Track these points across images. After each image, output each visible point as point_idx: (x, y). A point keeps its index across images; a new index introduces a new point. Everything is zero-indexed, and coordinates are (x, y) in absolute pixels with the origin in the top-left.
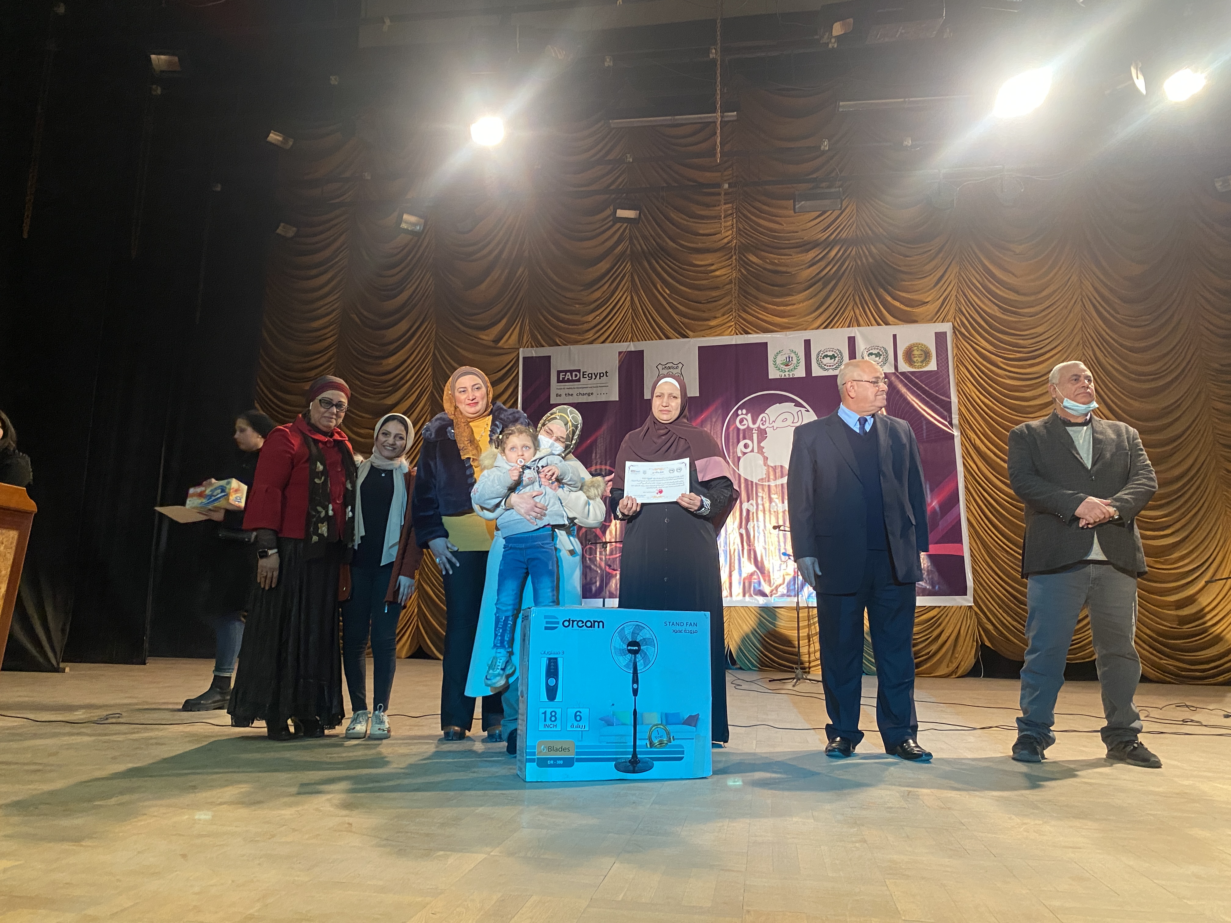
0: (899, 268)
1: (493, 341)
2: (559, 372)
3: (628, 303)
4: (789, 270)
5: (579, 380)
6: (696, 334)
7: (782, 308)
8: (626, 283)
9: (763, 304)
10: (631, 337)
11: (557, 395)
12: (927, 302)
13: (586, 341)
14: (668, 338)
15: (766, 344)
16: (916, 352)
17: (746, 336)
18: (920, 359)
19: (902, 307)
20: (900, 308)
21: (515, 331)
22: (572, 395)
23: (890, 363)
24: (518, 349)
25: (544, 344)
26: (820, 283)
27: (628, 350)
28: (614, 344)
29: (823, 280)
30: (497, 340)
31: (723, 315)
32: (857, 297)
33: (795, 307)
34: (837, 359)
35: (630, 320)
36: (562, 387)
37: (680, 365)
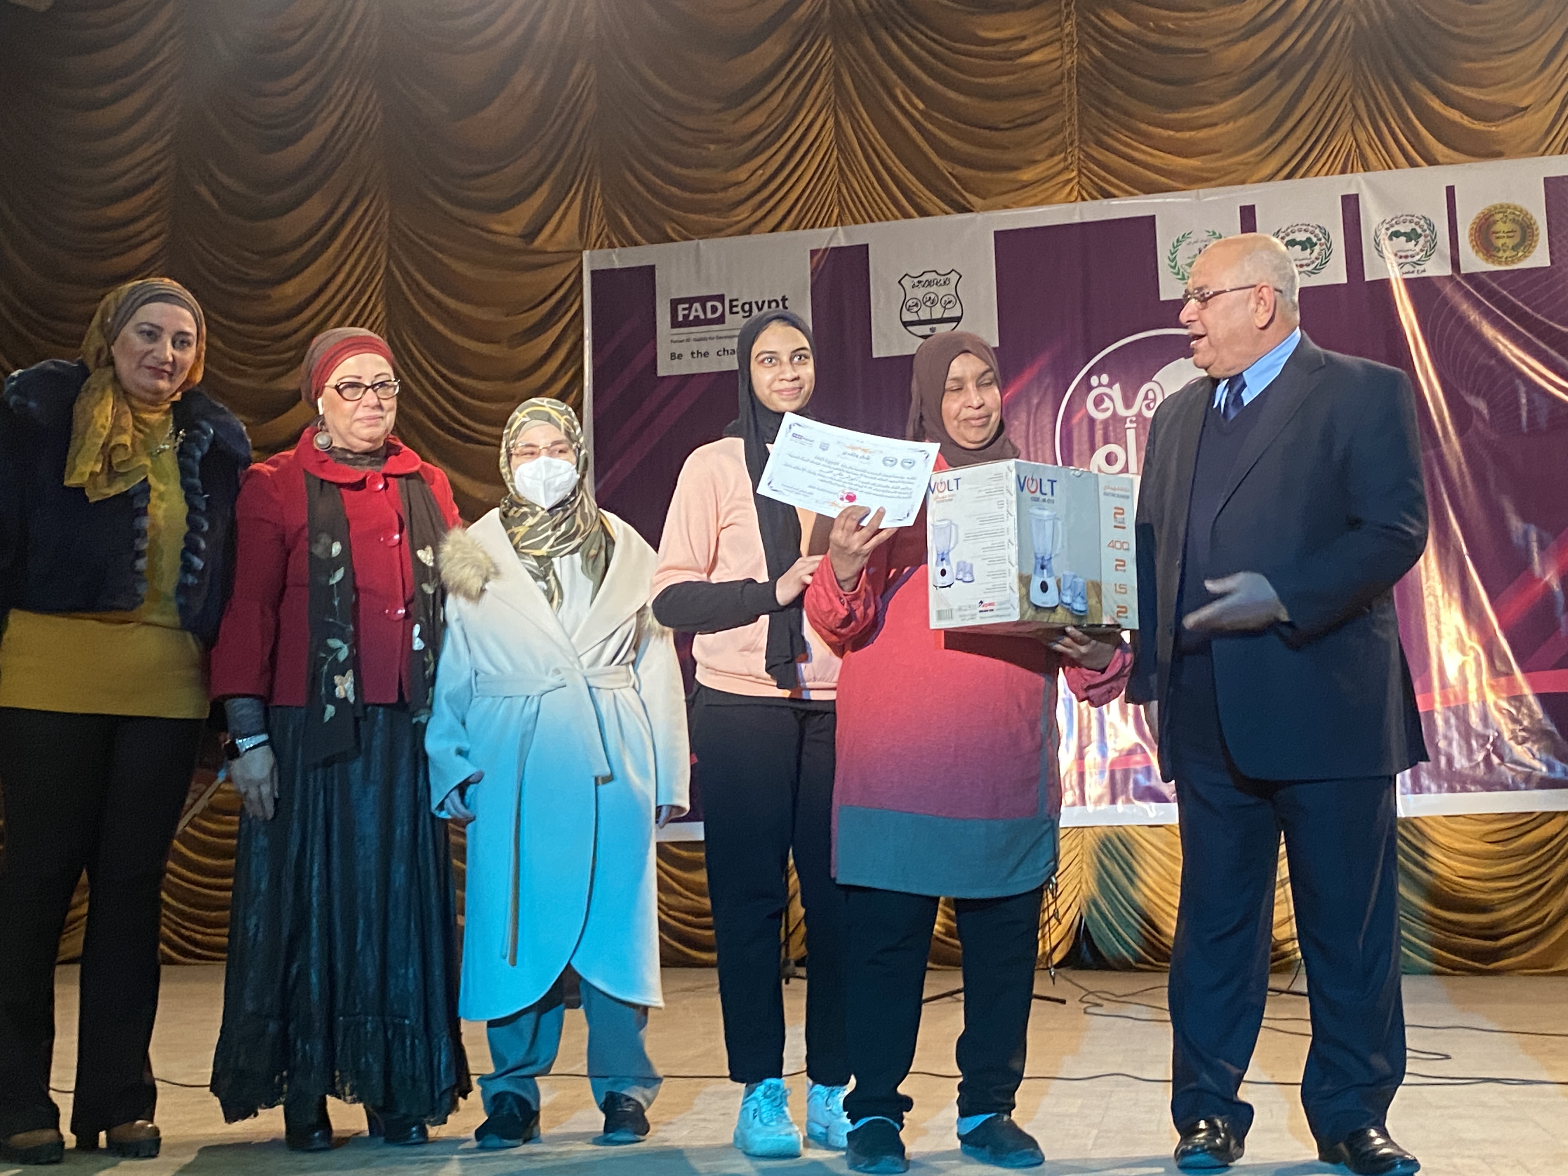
0: (1456, 30)
1: (521, 236)
2: (675, 303)
3: (828, 136)
4: (1203, 45)
5: (721, 320)
6: (989, 202)
7: (1187, 135)
8: (822, 88)
9: (1143, 127)
10: (839, 215)
11: (673, 356)
12: (1527, 108)
13: (734, 229)
14: (923, 213)
15: (1151, 220)
16: (1500, 227)
17: (1105, 202)
18: (1510, 243)
19: (1466, 121)
20: (1463, 127)
21: (570, 212)
22: (706, 354)
23: (1442, 256)
24: (581, 252)
25: (638, 237)
26: (1274, 73)
27: (834, 244)
28: (800, 232)
29: (1281, 65)
30: (531, 235)
31: (1052, 155)
32: (1360, 104)
33: (1217, 130)
34: (1317, 249)
35: (836, 175)
36: (684, 337)
37: (954, 277)
